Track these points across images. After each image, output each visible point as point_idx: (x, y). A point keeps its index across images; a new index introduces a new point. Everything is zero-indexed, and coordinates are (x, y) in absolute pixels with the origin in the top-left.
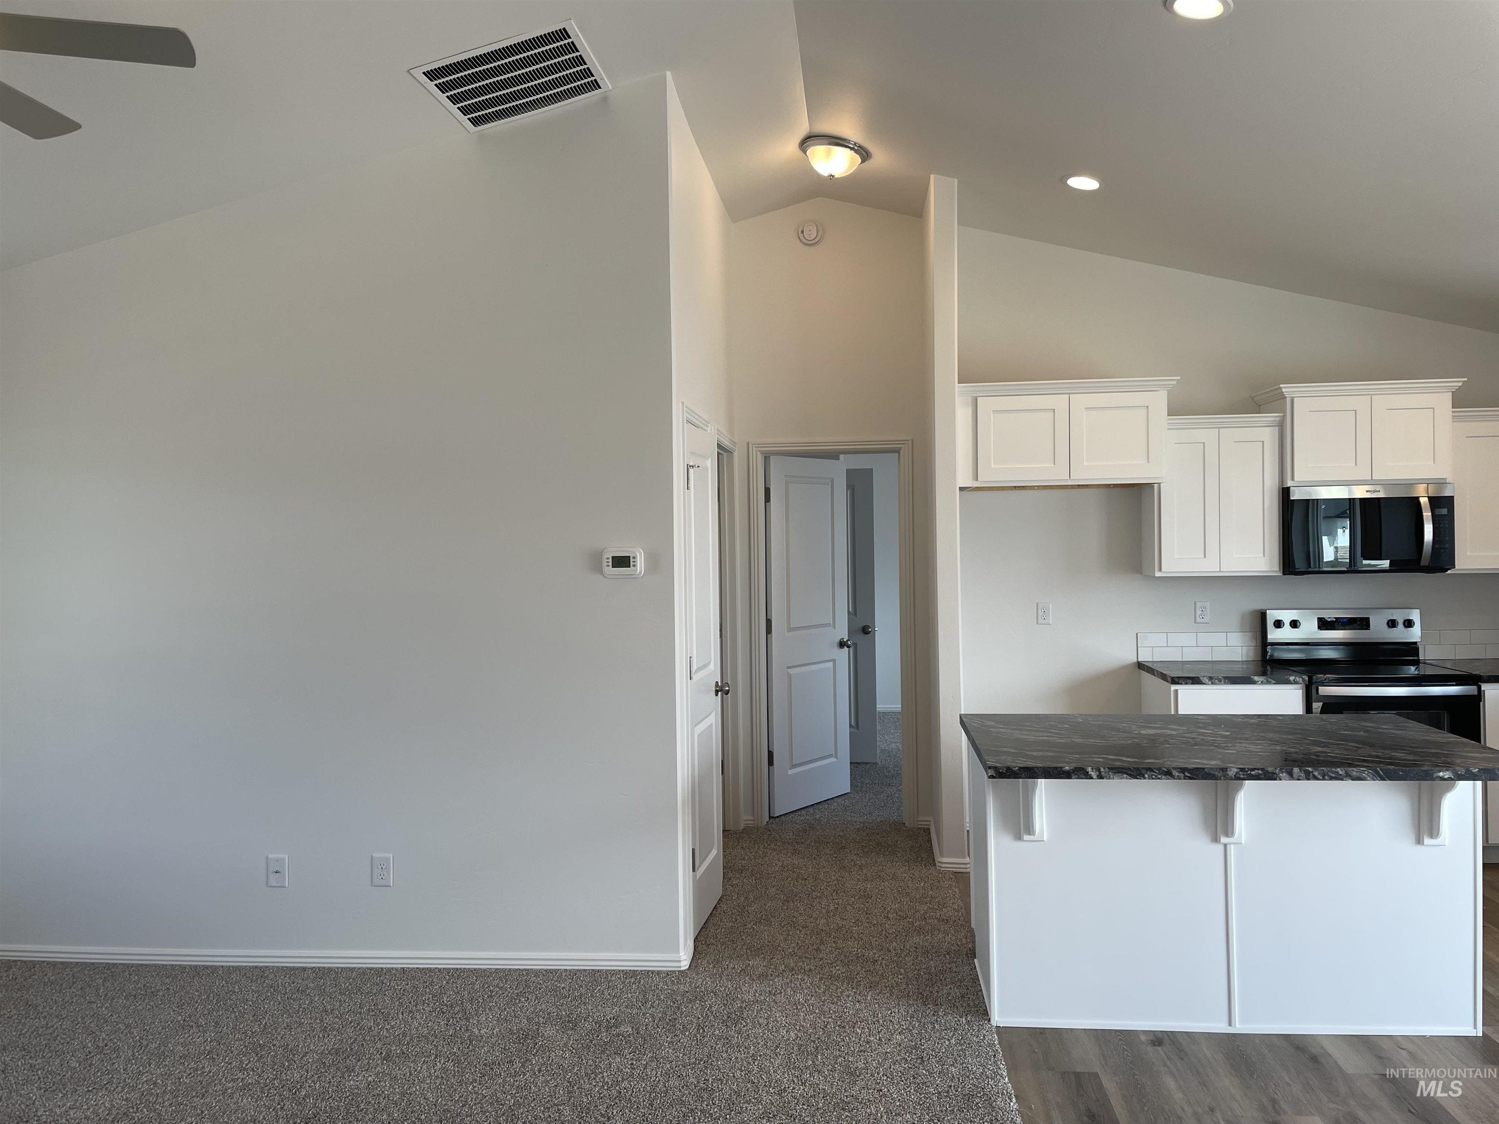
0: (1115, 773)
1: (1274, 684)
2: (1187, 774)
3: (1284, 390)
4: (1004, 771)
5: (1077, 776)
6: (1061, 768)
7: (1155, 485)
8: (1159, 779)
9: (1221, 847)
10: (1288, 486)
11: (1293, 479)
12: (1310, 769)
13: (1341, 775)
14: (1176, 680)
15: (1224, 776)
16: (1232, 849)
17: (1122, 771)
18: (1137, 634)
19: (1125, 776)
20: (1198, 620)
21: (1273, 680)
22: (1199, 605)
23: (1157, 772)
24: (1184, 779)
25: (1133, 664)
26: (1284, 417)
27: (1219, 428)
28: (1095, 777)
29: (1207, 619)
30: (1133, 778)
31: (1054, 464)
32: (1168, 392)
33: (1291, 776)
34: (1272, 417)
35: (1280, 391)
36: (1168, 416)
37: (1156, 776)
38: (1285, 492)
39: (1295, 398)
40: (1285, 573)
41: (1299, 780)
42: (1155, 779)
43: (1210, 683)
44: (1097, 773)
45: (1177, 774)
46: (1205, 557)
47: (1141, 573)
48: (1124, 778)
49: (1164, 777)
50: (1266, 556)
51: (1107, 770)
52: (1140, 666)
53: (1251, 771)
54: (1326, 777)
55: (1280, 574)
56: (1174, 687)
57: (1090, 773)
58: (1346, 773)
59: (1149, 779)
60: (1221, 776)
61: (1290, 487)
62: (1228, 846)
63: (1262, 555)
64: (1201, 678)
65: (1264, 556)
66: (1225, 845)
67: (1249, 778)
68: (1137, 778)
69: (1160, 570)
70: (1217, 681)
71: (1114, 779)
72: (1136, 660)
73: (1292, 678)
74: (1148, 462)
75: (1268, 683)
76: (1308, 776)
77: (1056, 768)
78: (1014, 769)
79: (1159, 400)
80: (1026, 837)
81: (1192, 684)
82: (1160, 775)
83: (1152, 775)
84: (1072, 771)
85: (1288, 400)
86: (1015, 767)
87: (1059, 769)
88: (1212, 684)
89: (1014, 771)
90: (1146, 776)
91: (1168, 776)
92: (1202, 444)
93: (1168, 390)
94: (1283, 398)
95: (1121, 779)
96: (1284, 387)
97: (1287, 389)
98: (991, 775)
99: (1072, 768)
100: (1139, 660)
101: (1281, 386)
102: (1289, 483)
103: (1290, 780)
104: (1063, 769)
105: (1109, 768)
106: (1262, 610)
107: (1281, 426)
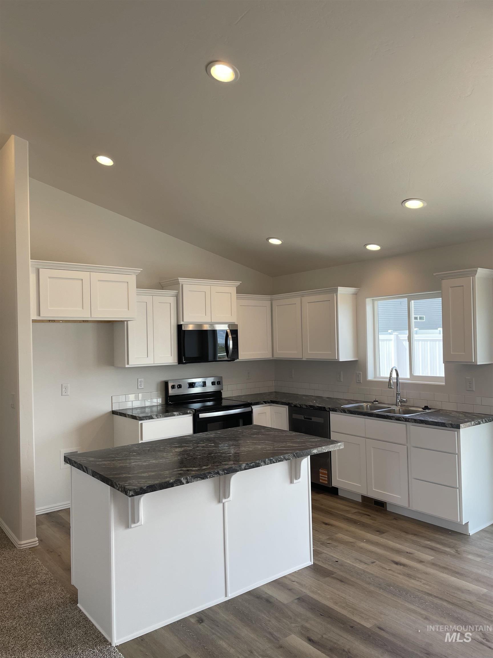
0: (194, 478)
1: (182, 415)
2: (226, 472)
3: (179, 280)
4: (139, 490)
5: (176, 485)
6: (168, 482)
7: (125, 322)
8: (214, 477)
9: (221, 505)
10: (181, 324)
11: (183, 321)
12: (272, 458)
13: (282, 459)
14: (142, 418)
15: (240, 469)
16: (226, 505)
17: (197, 477)
18: (112, 397)
19: (199, 479)
20: (139, 387)
21: (182, 413)
22: (139, 380)
23: (213, 473)
24: (224, 474)
25: (110, 412)
26: (178, 293)
27: (153, 296)
28: (185, 483)
29: (142, 387)
30: (203, 479)
31: (83, 309)
32: (136, 276)
33: (265, 464)
34: (174, 292)
35: (177, 281)
36: (137, 288)
37: (212, 476)
38: (179, 327)
39: (184, 285)
40: (179, 364)
41: (268, 464)
42: (212, 477)
43: (156, 418)
44: (186, 480)
45: (221, 472)
46: (148, 357)
47: (113, 366)
48: (198, 480)
49: (216, 475)
50: (172, 355)
51: (191, 477)
52: (114, 413)
53: (251, 464)
54: (277, 461)
55: (177, 364)
56: (140, 422)
57: (182, 481)
58: (284, 457)
59: (209, 478)
60: (239, 470)
61: (182, 324)
62: (225, 503)
63: (170, 356)
64: (153, 416)
65: (171, 356)
66: (224, 504)
67: (250, 468)
68: (204, 479)
69: (128, 364)
70: (159, 416)
71: (194, 482)
72: (111, 410)
73: (189, 411)
74: (128, 310)
75: (180, 415)
76: (272, 462)
77: (166, 482)
78: (144, 488)
79: (132, 280)
80: (133, 526)
81: (149, 419)
82: (214, 475)
83: (211, 476)
84: (174, 482)
85: (181, 285)
86: (145, 487)
87: (167, 483)
88: (157, 418)
89: (144, 489)
90: (208, 477)
91: (218, 475)
92: (146, 303)
93: (136, 275)
94: (178, 284)
95: (197, 481)
96: (180, 279)
97: (181, 280)
98: (131, 495)
99: (174, 480)
100: (113, 410)
101: (179, 278)
102: (182, 323)
103: (265, 465)
104: (170, 482)
105: (191, 476)
106: (166, 381)
107: (177, 297)
